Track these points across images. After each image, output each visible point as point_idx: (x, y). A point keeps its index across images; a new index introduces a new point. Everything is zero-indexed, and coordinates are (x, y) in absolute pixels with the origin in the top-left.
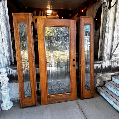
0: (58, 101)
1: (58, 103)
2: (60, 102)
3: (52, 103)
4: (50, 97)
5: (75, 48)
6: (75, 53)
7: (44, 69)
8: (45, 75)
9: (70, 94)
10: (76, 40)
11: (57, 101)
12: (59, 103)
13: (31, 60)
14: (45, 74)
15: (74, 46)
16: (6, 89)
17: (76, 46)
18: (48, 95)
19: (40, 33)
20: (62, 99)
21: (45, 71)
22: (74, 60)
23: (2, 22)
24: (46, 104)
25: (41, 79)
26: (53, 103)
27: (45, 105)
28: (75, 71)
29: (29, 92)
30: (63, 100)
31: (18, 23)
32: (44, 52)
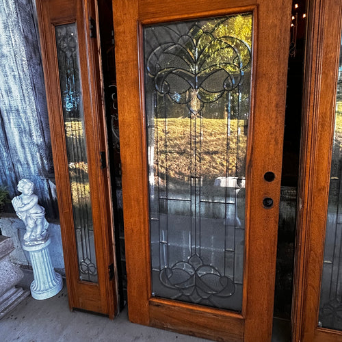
0: (186, 329)
1: (188, 336)
2: (193, 334)
3: (163, 328)
4: (158, 306)
5: (282, 119)
6: (277, 143)
7: (138, 201)
8: (142, 221)
9: (239, 319)
10: (285, 79)
11: (182, 328)
12: (190, 335)
13: (92, 162)
14: (142, 218)
15: (277, 106)
16: (36, 243)
17: (283, 109)
18: (152, 297)
19: (125, 58)
20: (205, 327)
21: (142, 206)
22: (269, 177)
23: (15, 31)
24: (143, 323)
25: (129, 232)
26: (168, 329)
27: (141, 324)
28: (273, 228)
29: (92, 269)
30: (207, 332)
31: (53, 27)
32: (137, 132)
